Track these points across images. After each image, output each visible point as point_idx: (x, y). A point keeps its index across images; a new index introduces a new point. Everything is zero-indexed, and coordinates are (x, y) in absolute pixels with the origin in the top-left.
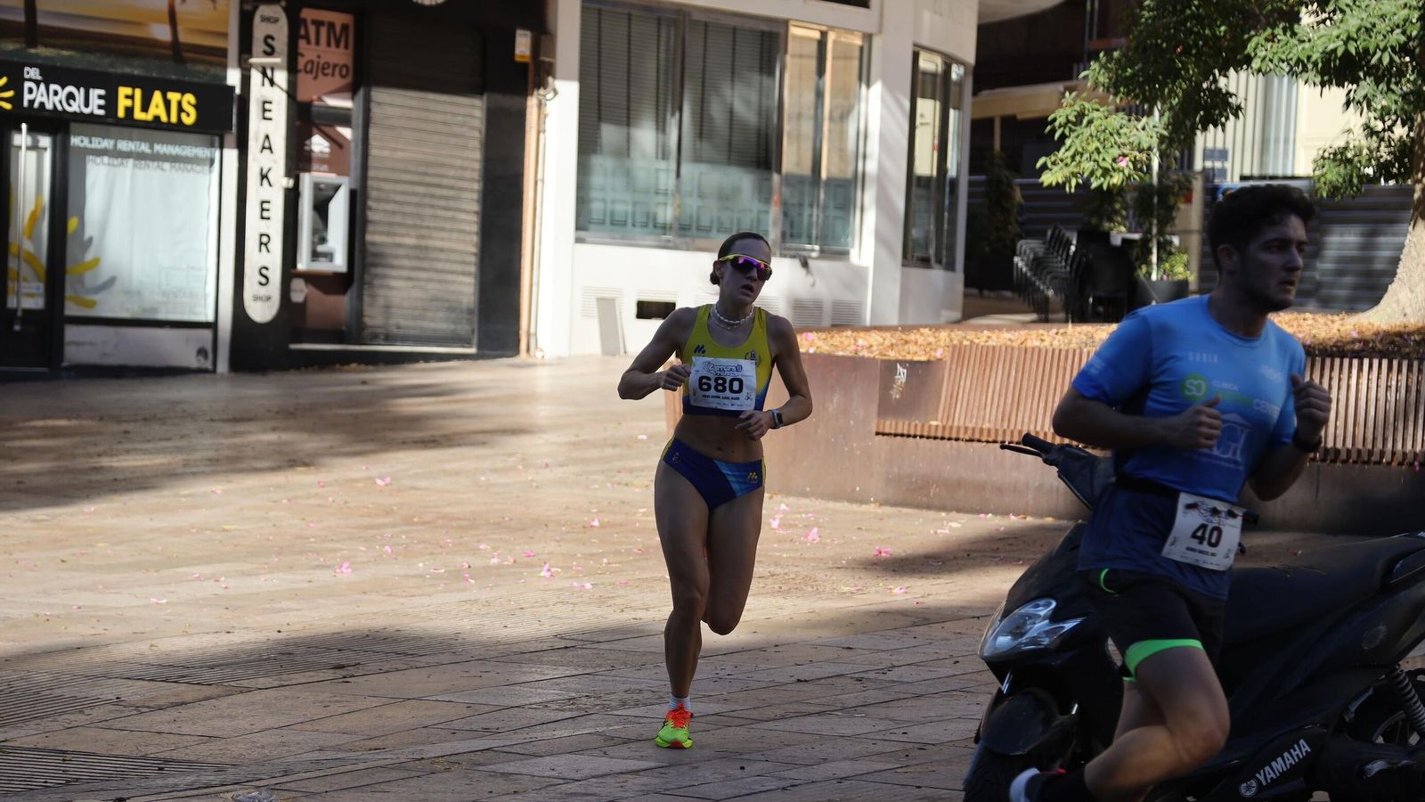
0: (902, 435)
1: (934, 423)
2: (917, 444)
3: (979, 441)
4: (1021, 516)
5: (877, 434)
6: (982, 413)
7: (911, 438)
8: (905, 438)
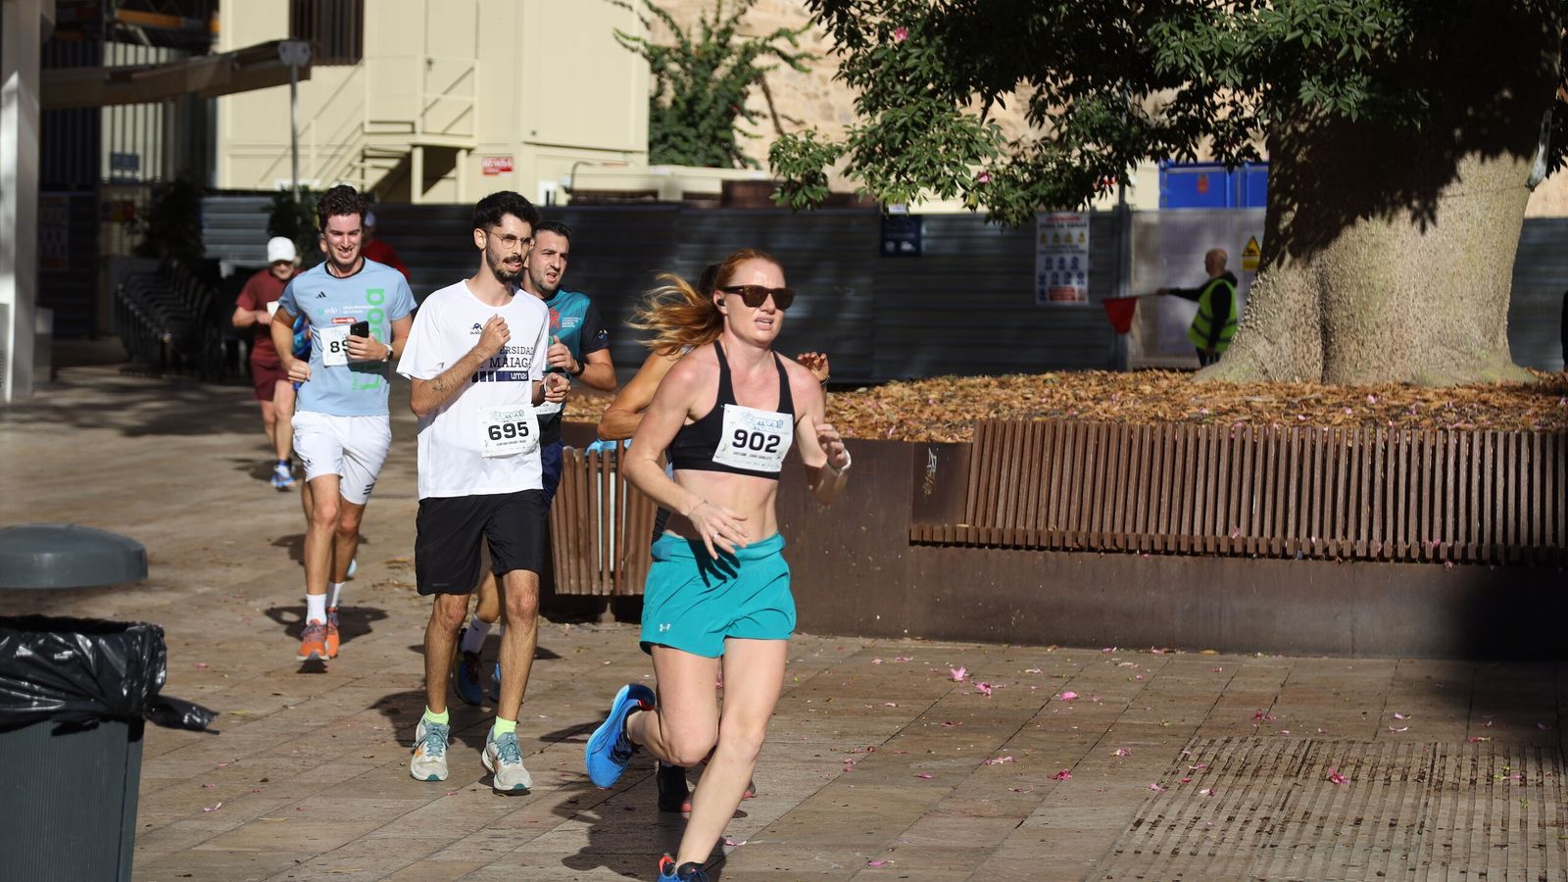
0: (958, 544)
1: (967, 526)
2: (986, 555)
3: (1091, 549)
4: (1163, 650)
5: (913, 543)
6: (1043, 511)
7: (976, 549)
8: (964, 548)
